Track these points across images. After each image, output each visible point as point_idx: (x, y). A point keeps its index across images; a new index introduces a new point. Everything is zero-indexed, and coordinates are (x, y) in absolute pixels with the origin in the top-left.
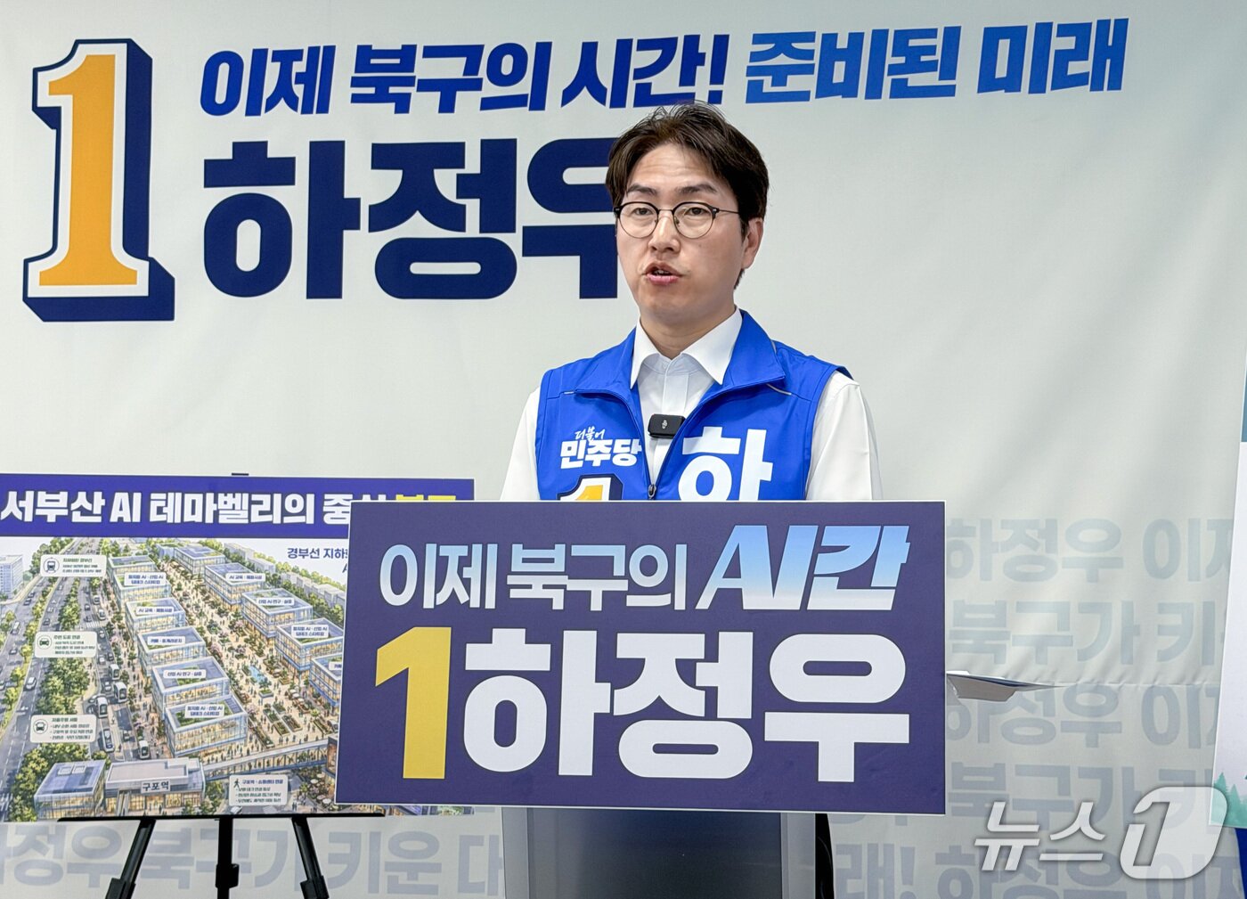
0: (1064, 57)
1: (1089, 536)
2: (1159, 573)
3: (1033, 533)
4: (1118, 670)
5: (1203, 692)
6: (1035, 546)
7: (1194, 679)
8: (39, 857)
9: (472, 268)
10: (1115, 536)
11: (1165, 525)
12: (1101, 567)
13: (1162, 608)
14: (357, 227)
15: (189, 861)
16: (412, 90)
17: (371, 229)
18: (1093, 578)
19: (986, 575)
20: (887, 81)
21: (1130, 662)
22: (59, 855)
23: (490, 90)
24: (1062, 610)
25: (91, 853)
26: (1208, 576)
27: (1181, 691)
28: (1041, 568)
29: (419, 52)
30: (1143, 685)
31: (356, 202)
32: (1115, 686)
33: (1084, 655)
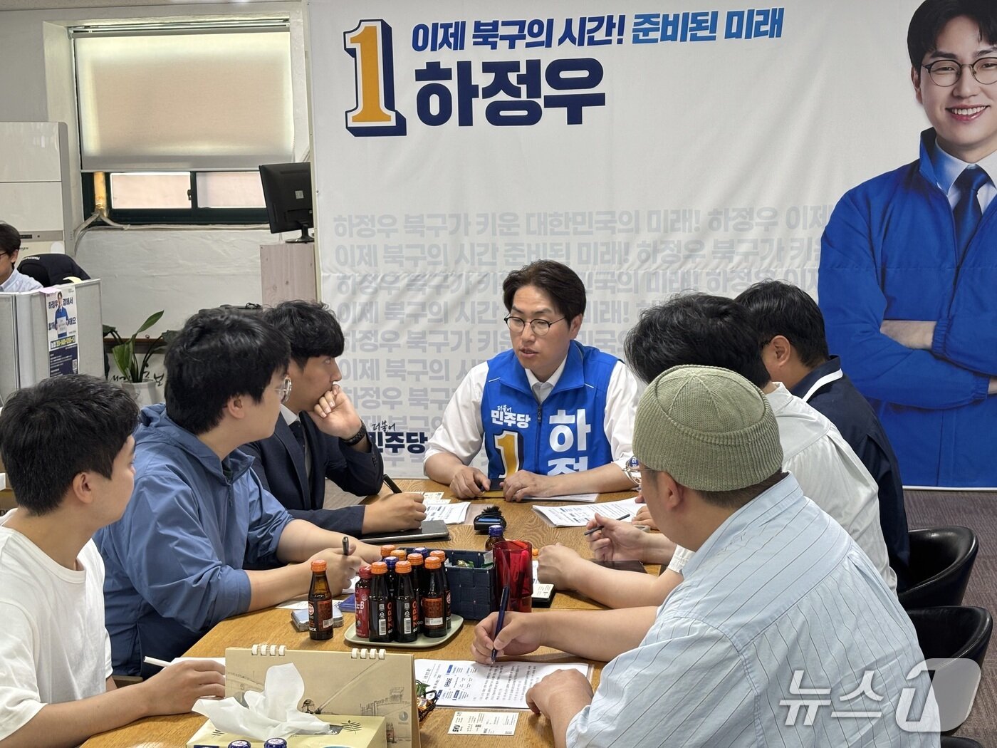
0: (759, 24)
1: (766, 214)
2: (791, 227)
3: (744, 213)
4: (775, 264)
5: (807, 271)
6: (745, 218)
7: (804, 266)
8: (369, 342)
9: (524, 113)
10: (775, 213)
11: (795, 209)
12: (769, 226)
13: (793, 240)
14: (478, 97)
15: (425, 342)
16: (498, 40)
17: (483, 98)
18: (767, 230)
19: (726, 230)
20: (689, 34)
21: (780, 261)
22: (376, 340)
23: (529, 39)
24: (755, 242)
25: (389, 340)
26: (810, 227)
27: (799, 271)
28: (747, 227)
29: (500, 24)
30: (785, 269)
31: (477, 86)
32: (774, 270)
33: (763, 259)
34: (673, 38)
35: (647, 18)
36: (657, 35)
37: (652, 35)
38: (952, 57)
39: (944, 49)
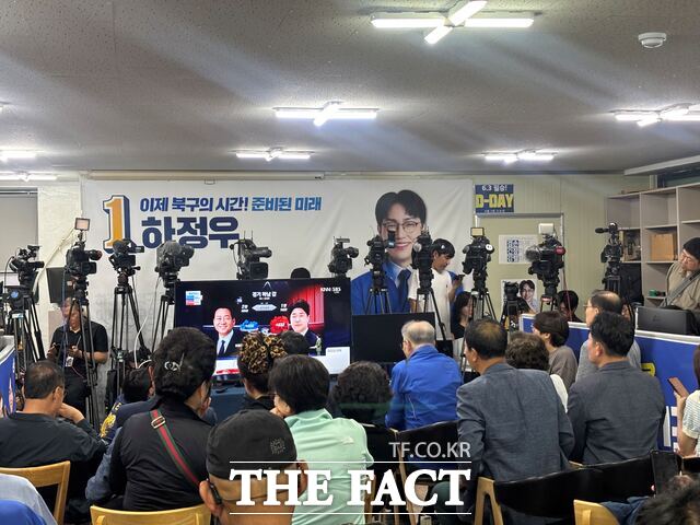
0: (310, 204)
9: (199, 242)
14: (175, 234)
16: (185, 207)
17: (178, 235)
20: (278, 207)
29: (186, 199)
31: (174, 229)
34: (271, 209)
35: (259, 199)
36: (264, 207)
37: (261, 207)
38: (394, 221)
39: (391, 217)
